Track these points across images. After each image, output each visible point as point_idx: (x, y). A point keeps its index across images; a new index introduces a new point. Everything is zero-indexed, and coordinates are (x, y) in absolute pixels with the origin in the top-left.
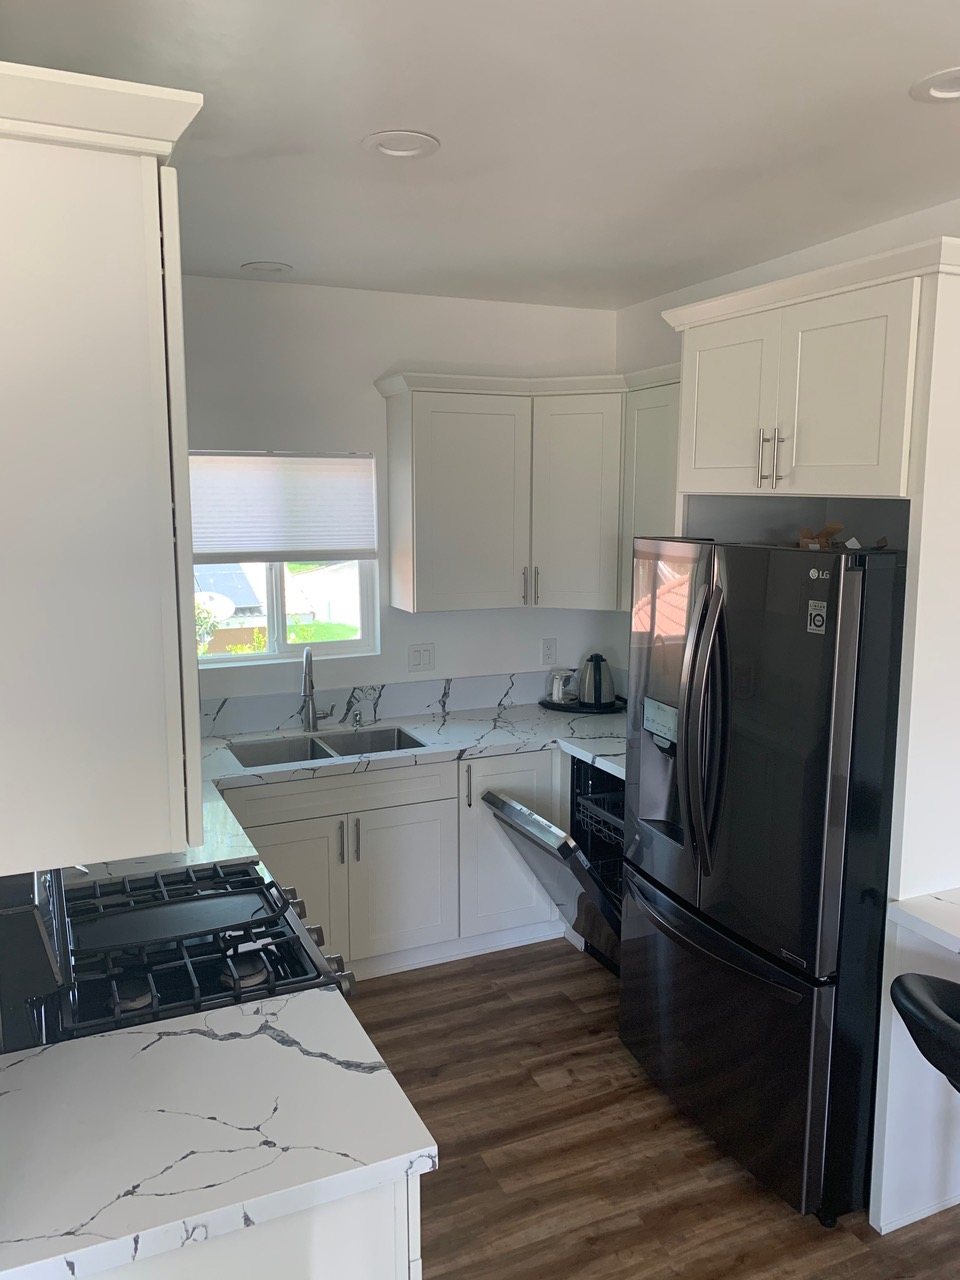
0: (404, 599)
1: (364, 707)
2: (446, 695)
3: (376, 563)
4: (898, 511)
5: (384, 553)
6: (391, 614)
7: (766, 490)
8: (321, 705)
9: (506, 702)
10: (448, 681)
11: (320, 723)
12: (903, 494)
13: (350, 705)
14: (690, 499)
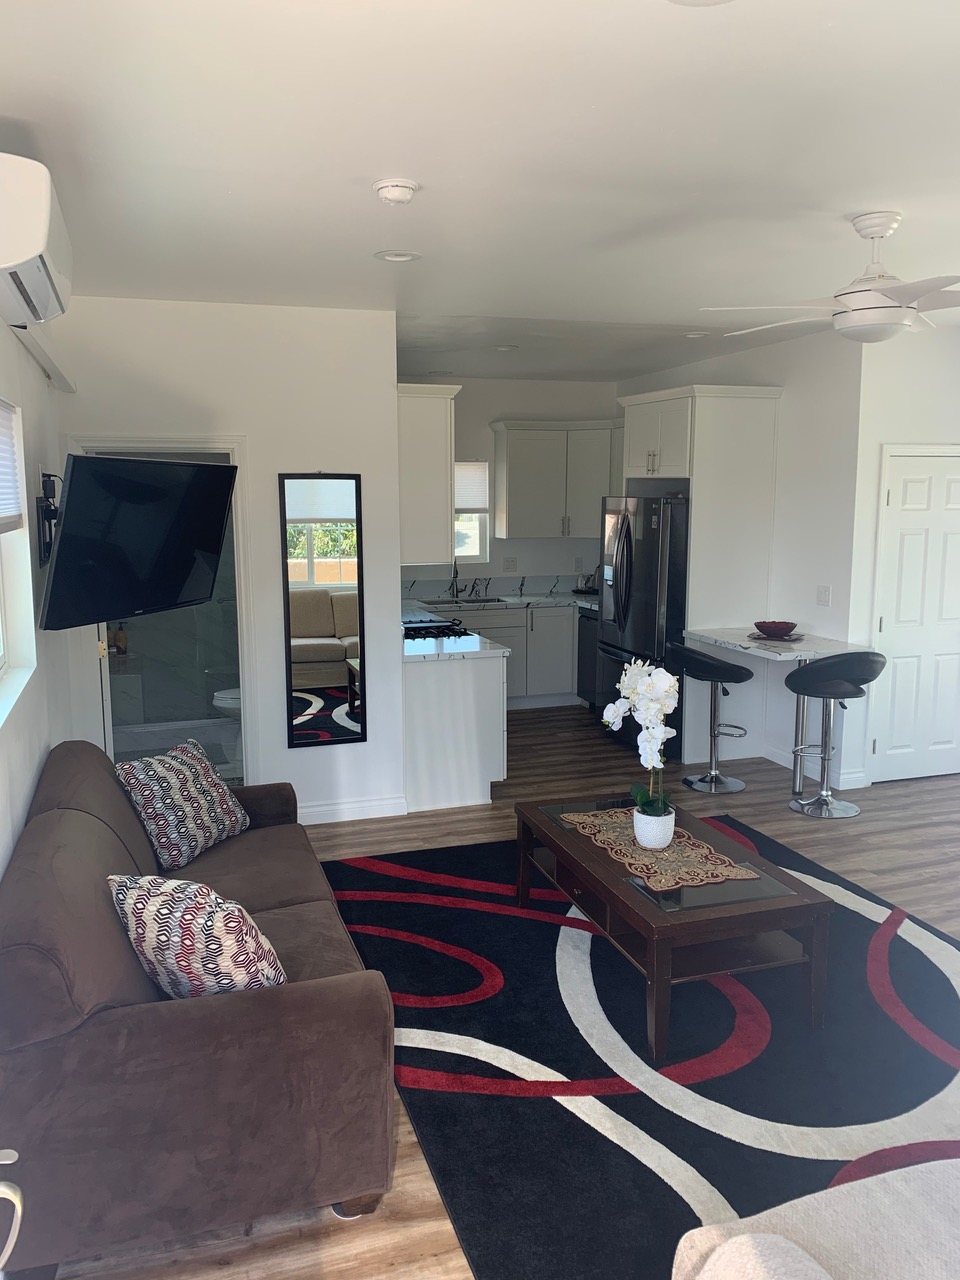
0: (502, 533)
1: (481, 588)
2: (522, 585)
3: (487, 515)
4: (686, 482)
5: (492, 510)
6: (495, 541)
7: (650, 476)
8: (461, 586)
9: (554, 590)
10: (524, 578)
11: (459, 594)
12: (687, 476)
13: (473, 587)
14: (628, 480)
